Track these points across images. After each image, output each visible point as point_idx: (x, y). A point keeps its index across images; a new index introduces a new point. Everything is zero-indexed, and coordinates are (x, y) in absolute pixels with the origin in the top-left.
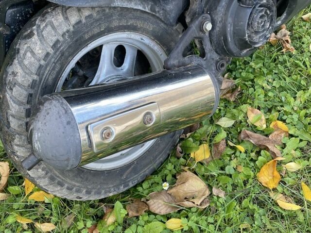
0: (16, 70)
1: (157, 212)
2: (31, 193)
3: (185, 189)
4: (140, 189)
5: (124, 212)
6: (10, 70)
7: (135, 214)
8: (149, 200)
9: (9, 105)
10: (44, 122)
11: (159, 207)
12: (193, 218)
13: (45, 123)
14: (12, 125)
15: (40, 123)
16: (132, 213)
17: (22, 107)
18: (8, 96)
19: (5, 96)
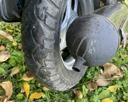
0: (46, 6)
1: (102, 85)
2: (29, 95)
3: (111, 70)
4: (87, 76)
5: (87, 90)
6: (41, 6)
7: (93, 90)
8: (96, 81)
9: (43, 32)
10: (97, 31)
11: (103, 83)
12: (119, 83)
13: (99, 32)
15: (94, 33)
16: (91, 89)
17: (52, 32)
18: (42, 24)
19: (38, 26)
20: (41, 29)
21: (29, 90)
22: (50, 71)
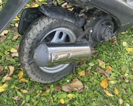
2: (21, 79)
3: (75, 84)
6: (28, 33)
8: (62, 86)
11: (65, 89)
12: (77, 94)
14: (25, 51)
16: (56, 90)
17: (29, 46)
18: (26, 41)
19: (25, 41)
20: (25, 43)
21: (22, 76)
22: (25, 63)
